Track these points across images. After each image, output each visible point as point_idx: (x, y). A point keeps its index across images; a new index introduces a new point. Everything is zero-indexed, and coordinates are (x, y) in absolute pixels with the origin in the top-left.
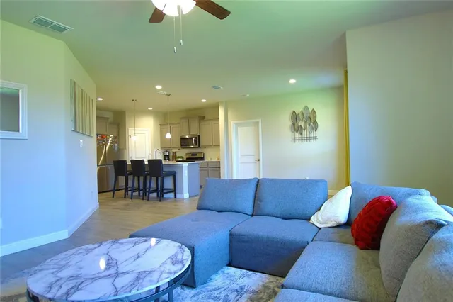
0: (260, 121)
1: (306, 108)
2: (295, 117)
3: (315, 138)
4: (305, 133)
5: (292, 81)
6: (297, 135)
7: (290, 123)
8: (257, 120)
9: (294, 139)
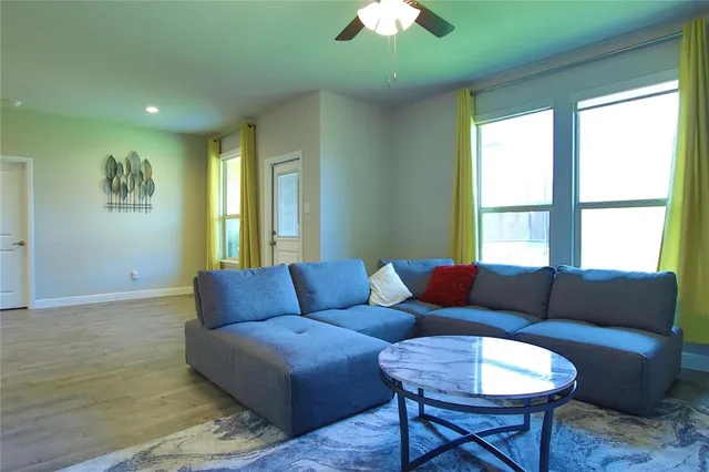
0: (30, 161)
1: (134, 155)
2: (113, 167)
3: (148, 207)
4: (131, 198)
5: (152, 110)
6: (115, 199)
7: (102, 177)
8: (24, 159)
9: (110, 206)
